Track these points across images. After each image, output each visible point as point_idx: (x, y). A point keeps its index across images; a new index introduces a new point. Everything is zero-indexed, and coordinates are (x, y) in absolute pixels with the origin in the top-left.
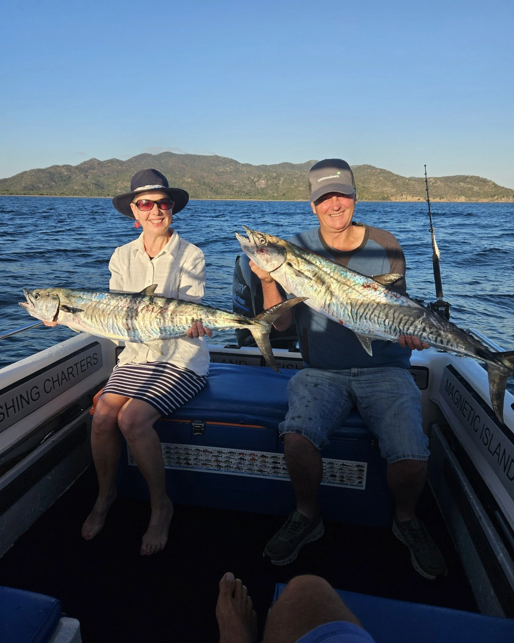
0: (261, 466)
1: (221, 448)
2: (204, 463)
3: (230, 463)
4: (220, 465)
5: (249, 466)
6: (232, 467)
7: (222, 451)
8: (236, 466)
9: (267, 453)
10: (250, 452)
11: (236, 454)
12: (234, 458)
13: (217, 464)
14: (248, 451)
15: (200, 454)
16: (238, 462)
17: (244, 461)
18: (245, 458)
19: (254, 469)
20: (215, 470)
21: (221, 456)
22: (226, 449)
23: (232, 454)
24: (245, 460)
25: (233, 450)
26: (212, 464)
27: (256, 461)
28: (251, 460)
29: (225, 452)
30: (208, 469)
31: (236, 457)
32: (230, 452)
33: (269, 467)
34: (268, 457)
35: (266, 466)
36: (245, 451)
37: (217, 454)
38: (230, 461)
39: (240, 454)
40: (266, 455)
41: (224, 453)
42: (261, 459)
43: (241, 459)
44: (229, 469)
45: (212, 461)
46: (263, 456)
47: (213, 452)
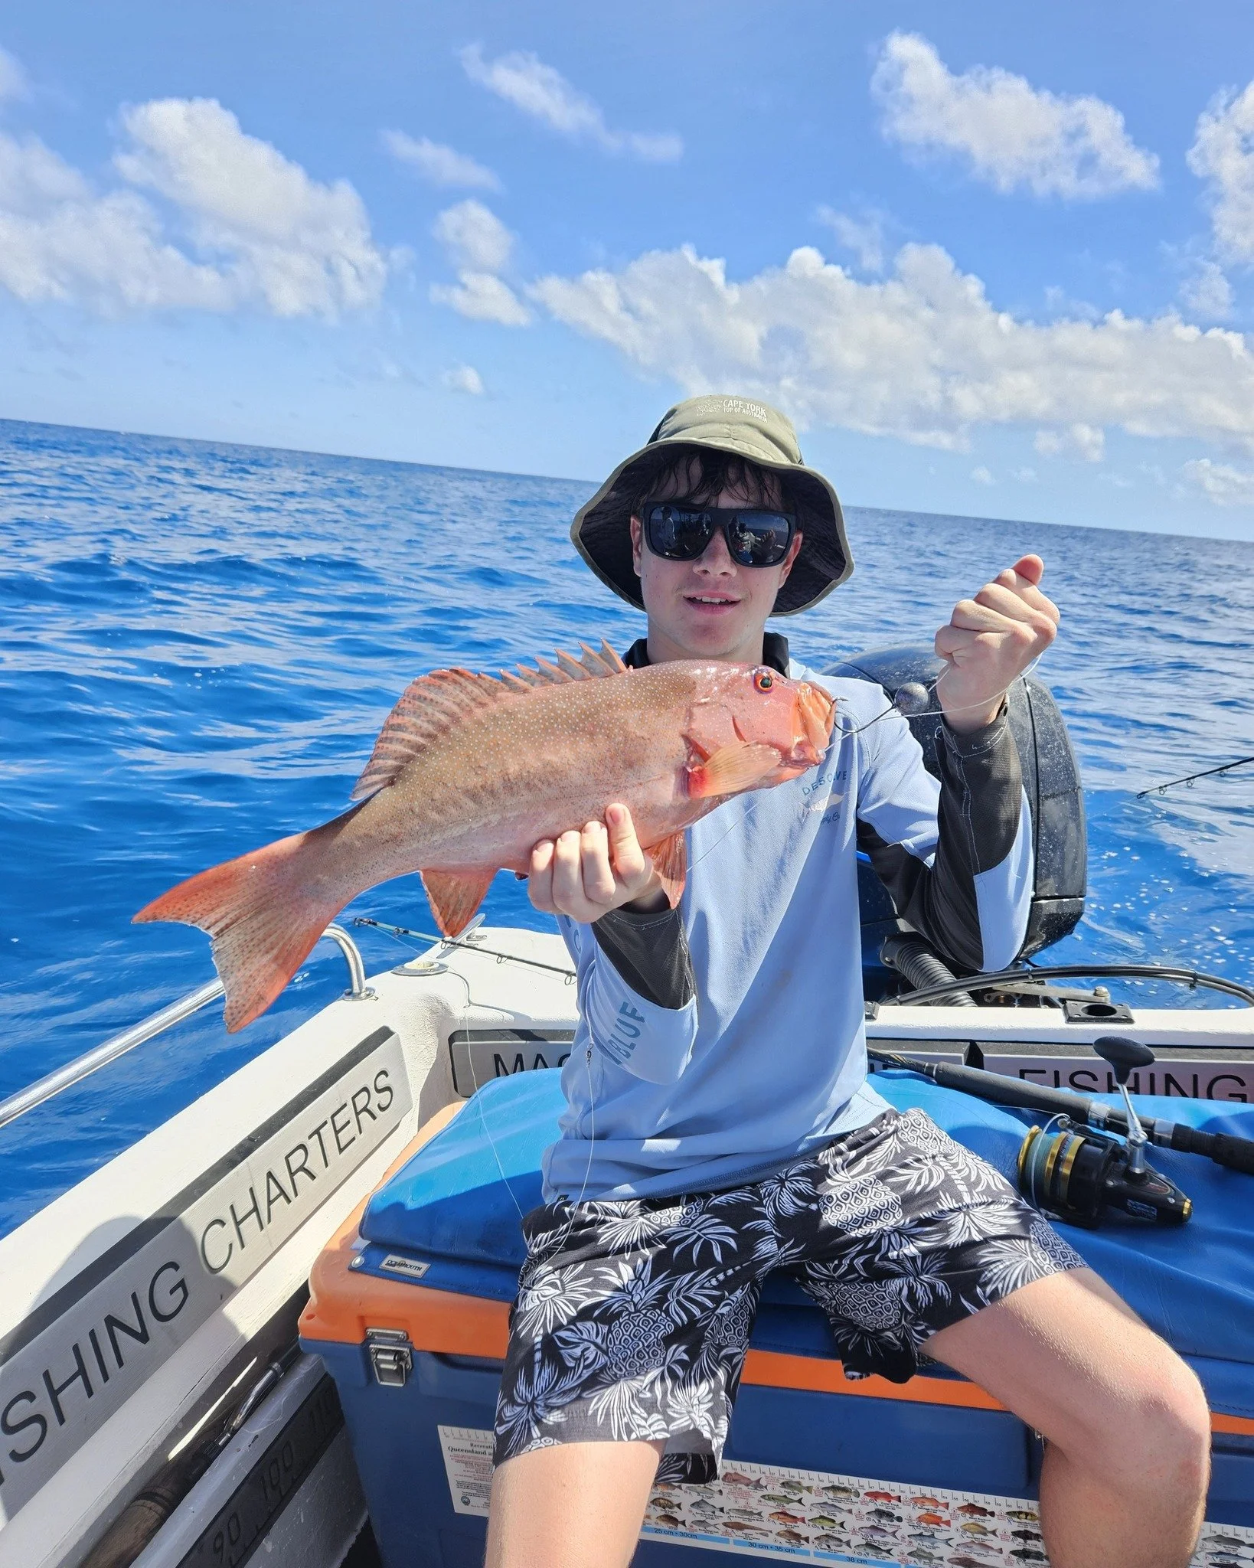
0: (965, 1545)
1: (794, 1472)
2: (734, 1520)
3: (838, 1528)
4: (796, 1530)
5: (916, 1543)
6: (848, 1543)
7: (799, 1483)
8: (857, 1540)
9: (990, 1498)
10: (918, 1490)
11: (858, 1495)
12: (850, 1511)
13: (783, 1528)
14: (905, 1487)
15: (716, 1489)
16: (871, 1523)
17: (896, 1522)
18: (896, 1513)
19: (936, 1553)
20: (779, 1549)
21: (800, 1501)
22: (814, 1474)
23: (843, 1495)
24: (899, 1519)
25: (844, 1480)
26: (766, 1525)
27: (944, 1527)
28: (920, 1519)
29: (815, 1484)
30: (752, 1545)
31: (859, 1505)
32: (834, 1488)
33: (1001, 1551)
34: (992, 1514)
35: (992, 1548)
36: (895, 1485)
37: (781, 1491)
38: (839, 1519)
39: (875, 1495)
40: (985, 1506)
41: (809, 1489)
42: (965, 1519)
43: (880, 1513)
44: (833, 1547)
45: (765, 1515)
46: (972, 1509)
47: (763, 1482)
